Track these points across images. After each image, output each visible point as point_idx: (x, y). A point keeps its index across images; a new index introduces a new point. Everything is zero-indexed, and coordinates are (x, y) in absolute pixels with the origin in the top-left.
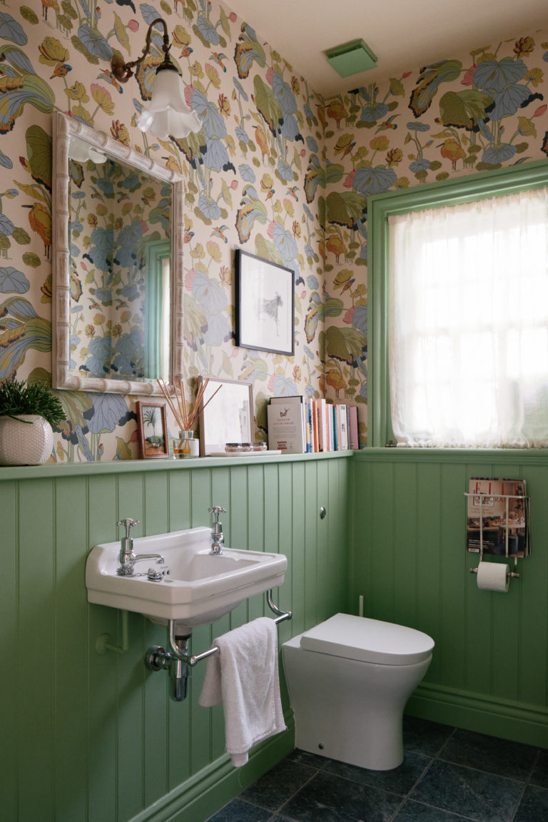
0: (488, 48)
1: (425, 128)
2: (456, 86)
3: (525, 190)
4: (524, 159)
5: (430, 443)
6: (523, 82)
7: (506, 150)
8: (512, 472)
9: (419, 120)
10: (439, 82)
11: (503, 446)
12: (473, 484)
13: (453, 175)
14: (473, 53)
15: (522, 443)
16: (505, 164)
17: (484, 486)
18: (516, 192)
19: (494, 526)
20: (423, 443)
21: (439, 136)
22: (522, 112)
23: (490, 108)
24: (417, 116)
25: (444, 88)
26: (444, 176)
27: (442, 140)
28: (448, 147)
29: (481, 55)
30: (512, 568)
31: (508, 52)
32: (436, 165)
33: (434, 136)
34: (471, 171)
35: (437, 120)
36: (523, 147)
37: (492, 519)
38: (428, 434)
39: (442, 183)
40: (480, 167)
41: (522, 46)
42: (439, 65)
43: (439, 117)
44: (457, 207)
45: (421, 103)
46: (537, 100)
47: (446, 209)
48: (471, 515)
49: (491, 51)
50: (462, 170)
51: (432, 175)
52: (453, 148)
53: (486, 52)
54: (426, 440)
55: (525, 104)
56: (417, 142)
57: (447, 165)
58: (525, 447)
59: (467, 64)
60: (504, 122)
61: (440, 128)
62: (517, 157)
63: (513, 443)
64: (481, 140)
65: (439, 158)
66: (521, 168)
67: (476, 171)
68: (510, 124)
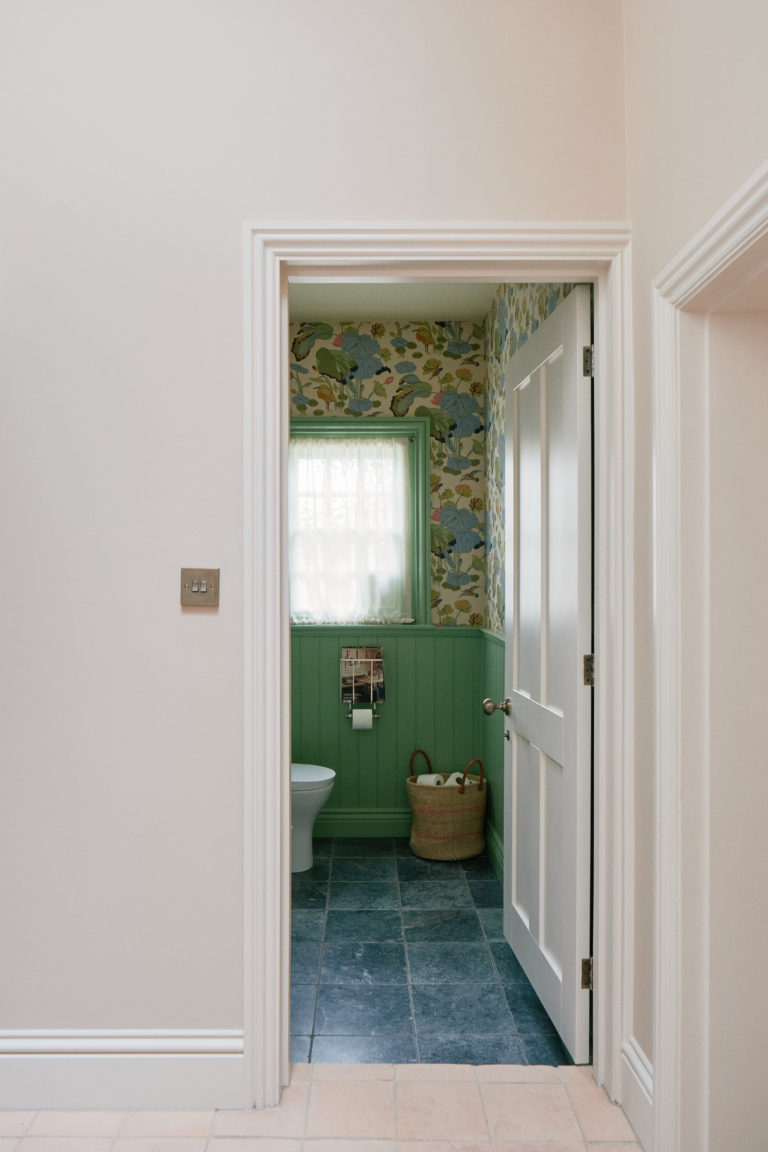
0: (353, 323)
1: (305, 371)
2: (328, 344)
3: (379, 436)
4: (377, 413)
5: (312, 621)
6: (377, 356)
7: (366, 403)
8: (372, 642)
9: (299, 363)
10: (317, 337)
11: (366, 623)
12: (344, 651)
13: (326, 414)
14: (342, 324)
15: (378, 620)
16: (365, 413)
17: (353, 652)
18: (374, 437)
19: (362, 682)
20: (305, 621)
21: (315, 380)
22: (376, 377)
23: (354, 369)
24: (298, 360)
25: (319, 344)
26: (319, 413)
27: (318, 385)
28: (324, 391)
29: (347, 326)
30: (374, 713)
31: (366, 331)
32: (313, 403)
33: (312, 379)
34: (339, 413)
35: (314, 368)
36: (377, 404)
37: (359, 677)
38: (307, 613)
39: (318, 418)
40: (347, 411)
41: (377, 329)
42: (316, 325)
43: (316, 365)
44: (331, 440)
45: (302, 350)
46: (387, 372)
47: (322, 440)
48: (344, 674)
49: (355, 326)
50: (333, 411)
51: (310, 410)
52: (327, 392)
53: (352, 325)
54: (307, 618)
55: (378, 373)
56: (298, 380)
57: (322, 405)
58: (381, 623)
59: (337, 331)
60: (365, 382)
61: (316, 374)
62: (373, 410)
63: (372, 620)
64: (347, 390)
65: (317, 398)
66: (374, 419)
67: (343, 414)
68: (369, 385)
